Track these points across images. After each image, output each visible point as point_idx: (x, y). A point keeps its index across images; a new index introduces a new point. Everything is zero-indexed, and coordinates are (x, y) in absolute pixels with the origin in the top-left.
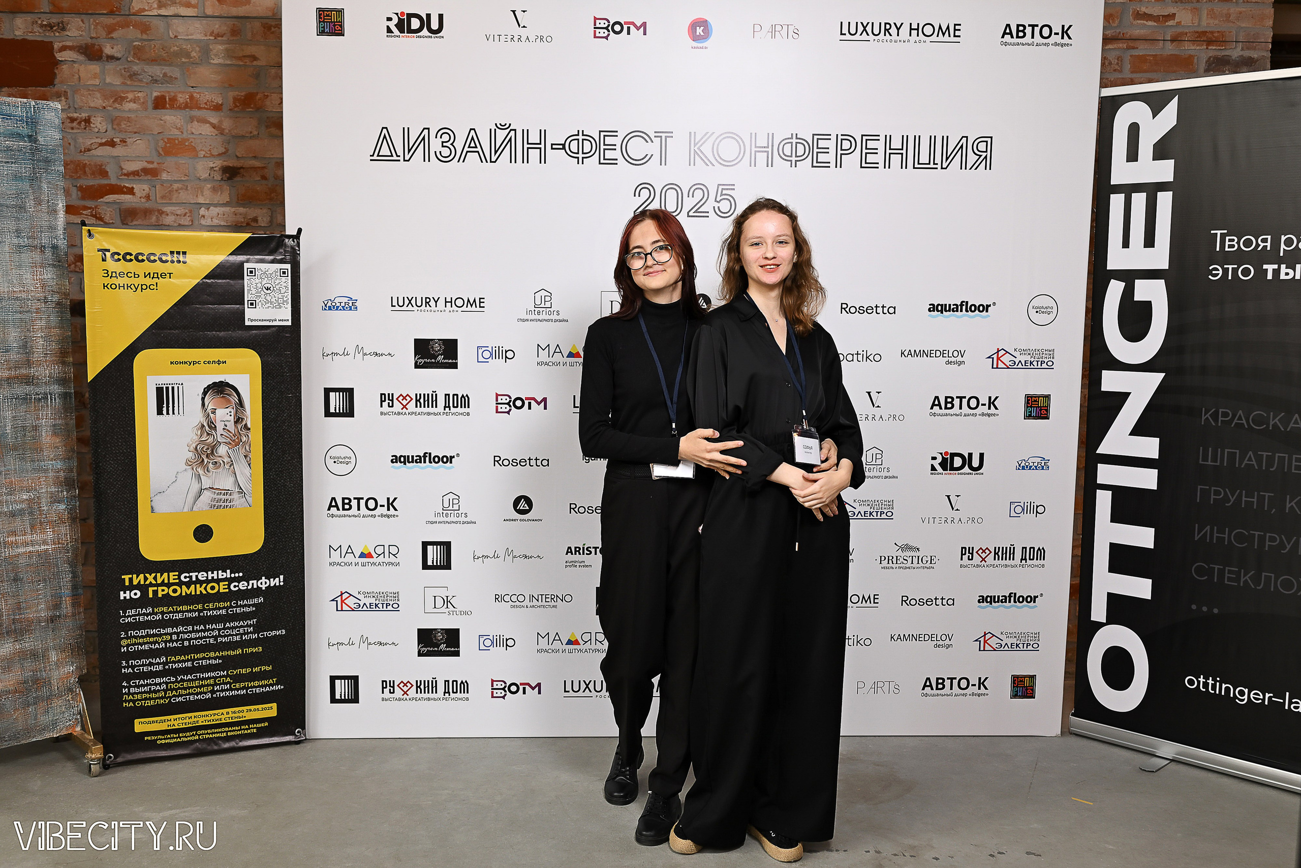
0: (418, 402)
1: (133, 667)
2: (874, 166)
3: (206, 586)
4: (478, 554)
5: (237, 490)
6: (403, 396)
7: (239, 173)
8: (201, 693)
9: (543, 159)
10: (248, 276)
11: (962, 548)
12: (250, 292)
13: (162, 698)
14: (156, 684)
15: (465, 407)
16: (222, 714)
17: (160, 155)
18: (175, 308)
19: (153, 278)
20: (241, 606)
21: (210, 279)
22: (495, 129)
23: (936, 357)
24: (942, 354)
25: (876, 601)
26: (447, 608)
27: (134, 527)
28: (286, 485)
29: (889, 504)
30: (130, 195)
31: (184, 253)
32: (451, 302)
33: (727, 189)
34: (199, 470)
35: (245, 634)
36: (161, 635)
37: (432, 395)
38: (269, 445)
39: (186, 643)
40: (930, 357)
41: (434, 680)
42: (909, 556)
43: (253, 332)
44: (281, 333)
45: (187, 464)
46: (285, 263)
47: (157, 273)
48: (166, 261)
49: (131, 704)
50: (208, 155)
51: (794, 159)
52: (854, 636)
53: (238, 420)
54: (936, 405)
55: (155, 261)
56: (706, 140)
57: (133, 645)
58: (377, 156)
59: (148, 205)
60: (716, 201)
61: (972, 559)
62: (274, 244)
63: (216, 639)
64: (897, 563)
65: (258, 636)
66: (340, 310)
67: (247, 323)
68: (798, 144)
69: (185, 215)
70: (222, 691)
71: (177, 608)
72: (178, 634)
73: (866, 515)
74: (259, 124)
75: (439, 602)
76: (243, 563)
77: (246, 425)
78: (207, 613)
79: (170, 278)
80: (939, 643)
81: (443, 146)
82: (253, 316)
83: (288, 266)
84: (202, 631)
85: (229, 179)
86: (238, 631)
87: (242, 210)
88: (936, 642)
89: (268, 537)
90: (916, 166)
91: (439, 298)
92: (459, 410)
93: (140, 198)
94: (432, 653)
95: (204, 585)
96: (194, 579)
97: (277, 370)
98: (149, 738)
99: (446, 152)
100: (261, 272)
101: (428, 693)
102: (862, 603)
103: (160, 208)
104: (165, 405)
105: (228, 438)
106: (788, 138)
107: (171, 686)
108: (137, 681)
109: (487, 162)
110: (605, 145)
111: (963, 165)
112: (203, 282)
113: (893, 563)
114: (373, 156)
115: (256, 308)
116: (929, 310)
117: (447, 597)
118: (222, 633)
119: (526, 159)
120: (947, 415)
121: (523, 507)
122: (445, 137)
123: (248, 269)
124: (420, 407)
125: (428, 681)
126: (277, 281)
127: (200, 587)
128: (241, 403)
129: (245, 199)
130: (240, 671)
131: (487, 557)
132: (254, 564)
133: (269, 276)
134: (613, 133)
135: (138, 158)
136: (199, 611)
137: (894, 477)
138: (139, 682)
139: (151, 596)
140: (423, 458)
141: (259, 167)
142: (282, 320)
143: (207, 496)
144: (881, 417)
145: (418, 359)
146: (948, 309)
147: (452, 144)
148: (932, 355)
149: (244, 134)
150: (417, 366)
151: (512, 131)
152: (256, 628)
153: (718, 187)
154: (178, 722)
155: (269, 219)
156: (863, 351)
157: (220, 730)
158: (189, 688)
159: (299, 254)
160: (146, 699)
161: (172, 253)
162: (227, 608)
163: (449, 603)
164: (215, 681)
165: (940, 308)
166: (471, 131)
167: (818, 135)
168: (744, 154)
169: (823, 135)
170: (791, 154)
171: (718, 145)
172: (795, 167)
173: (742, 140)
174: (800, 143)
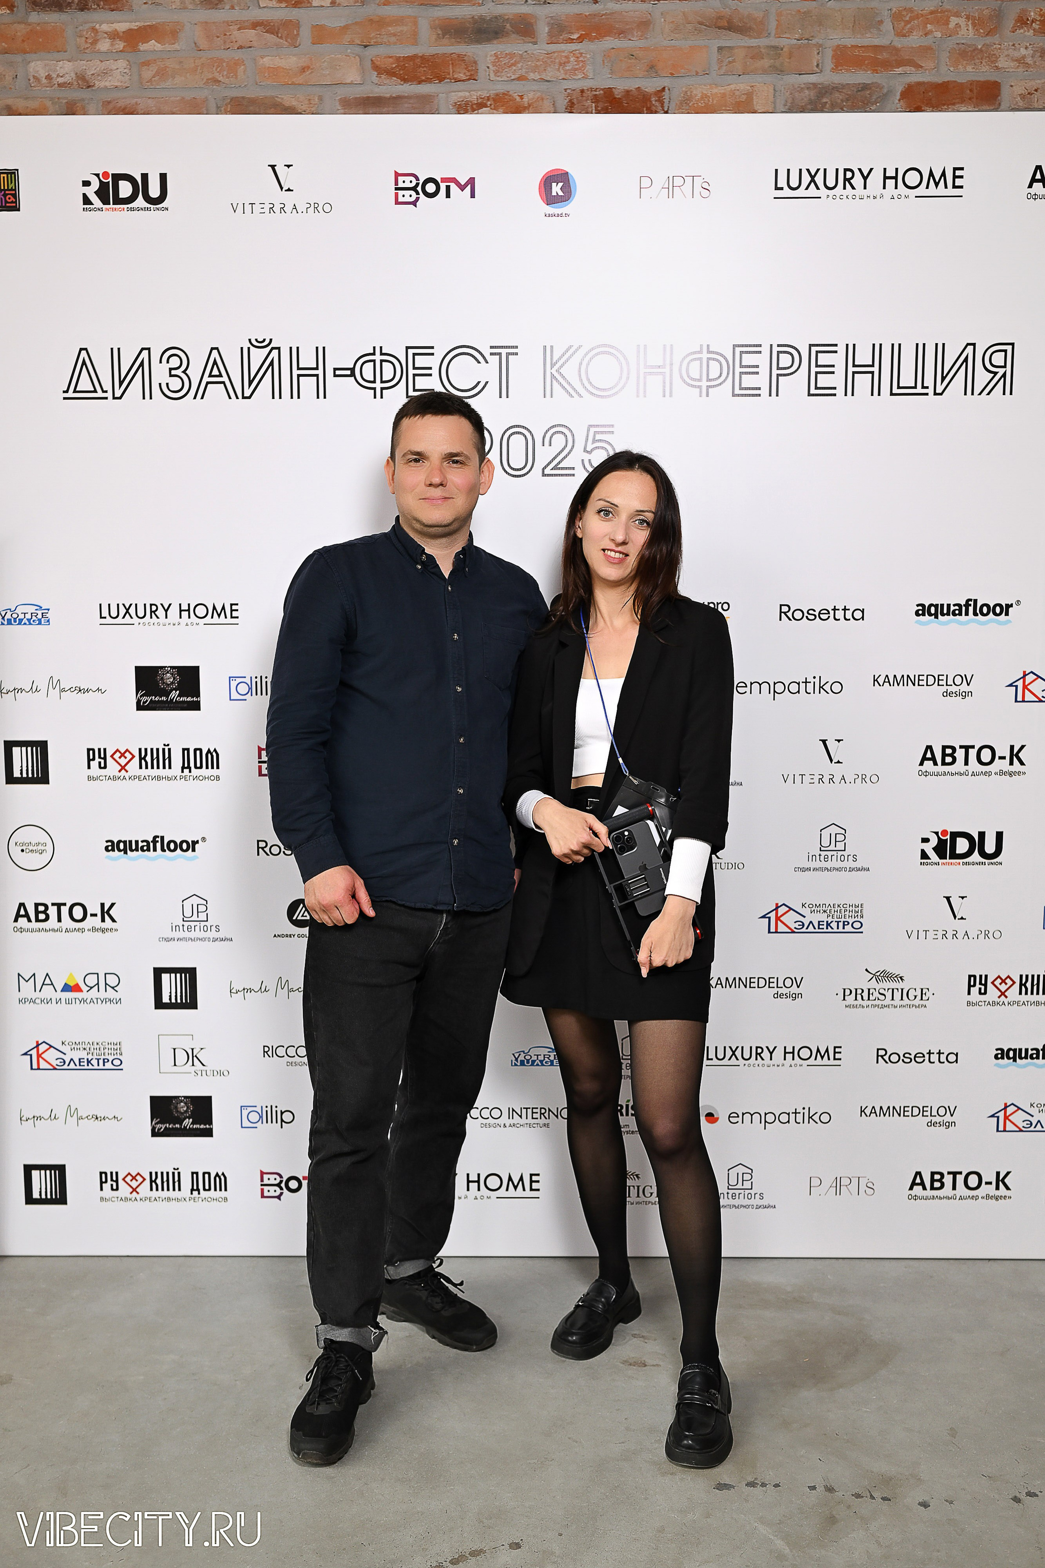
0: (143, 761)
2: (829, 392)
4: (237, 986)
6: (120, 752)
9: (321, 392)
22: (249, 348)
23: (927, 685)
24: (938, 680)
25: (837, 1056)
26: (193, 1065)
29: (857, 910)
32: (189, 610)
33: (602, 432)
40: (919, 685)
41: (176, 1172)
42: (888, 989)
51: (704, 384)
52: (804, 1108)
54: (929, 759)
56: (570, 357)
58: (73, 393)
60: (585, 451)
64: (869, 999)
68: (711, 362)
73: (821, 927)
75: (181, 1057)
80: (934, 1119)
81: (171, 376)
88: (929, 1119)
90: (895, 391)
91: (170, 605)
92: (204, 772)
94: (172, 1132)
99: (175, 384)
101: (168, 1190)
102: (816, 1059)
109: (237, 398)
110: (414, 368)
111: (969, 389)
113: (862, 999)
114: (67, 391)
116: (917, 614)
117: (193, 1049)
119: (296, 393)
120: (945, 774)
121: (303, 916)
122: (175, 362)
131: (251, 990)
134: (427, 350)
137: (863, 869)
140: (151, 845)
144: (843, 778)
145: (141, 696)
146: (945, 612)
147: (184, 372)
148: (921, 683)
151: (273, 350)
153: (588, 431)
163: (195, 1058)
165: (933, 610)
166: (213, 351)
167: (742, 346)
168: (628, 378)
169: (750, 346)
170: (701, 376)
171: (588, 364)
172: (707, 395)
173: (624, 357)
174: (714, 359)
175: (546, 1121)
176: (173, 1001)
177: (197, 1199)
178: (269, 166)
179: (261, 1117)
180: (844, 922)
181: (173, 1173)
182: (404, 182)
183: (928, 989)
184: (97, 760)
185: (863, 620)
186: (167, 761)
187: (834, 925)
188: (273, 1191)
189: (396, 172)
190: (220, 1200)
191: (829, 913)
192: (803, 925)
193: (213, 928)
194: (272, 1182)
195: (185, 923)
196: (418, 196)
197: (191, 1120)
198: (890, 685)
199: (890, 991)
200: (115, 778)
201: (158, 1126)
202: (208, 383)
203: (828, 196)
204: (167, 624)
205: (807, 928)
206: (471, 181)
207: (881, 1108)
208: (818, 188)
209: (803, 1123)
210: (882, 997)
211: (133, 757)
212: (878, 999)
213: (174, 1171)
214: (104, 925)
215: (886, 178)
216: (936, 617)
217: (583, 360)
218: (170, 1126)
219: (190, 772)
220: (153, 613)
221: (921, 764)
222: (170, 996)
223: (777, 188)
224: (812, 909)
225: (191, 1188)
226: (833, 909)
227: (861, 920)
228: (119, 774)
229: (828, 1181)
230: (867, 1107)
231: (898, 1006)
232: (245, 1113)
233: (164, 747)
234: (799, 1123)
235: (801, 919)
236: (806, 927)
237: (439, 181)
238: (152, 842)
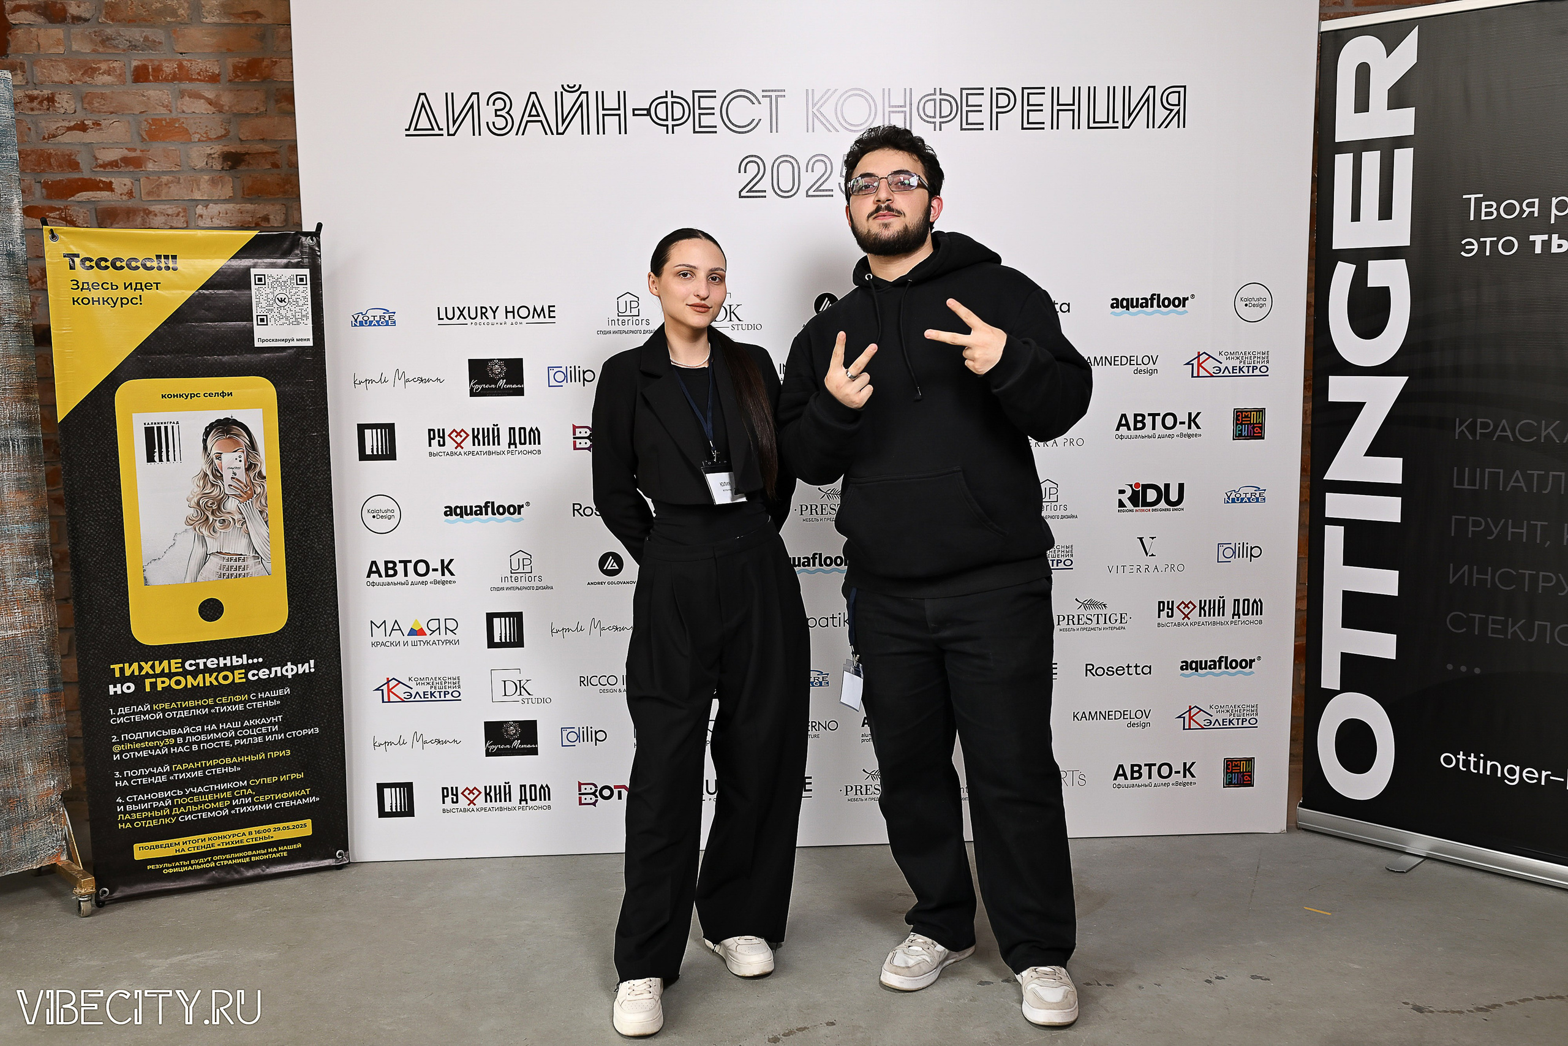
1: (129, 779)
2: (1039, 126)
3: (218, 675)
4: (556, 627)
5: (251, 555)
6: (456, 432)
7: (244, 161)
8: (215, 809)
9: (623, 129)
10: (256, 284)
11: (1160, 603)
12: (260, 305)
13: (167, 816)
14: (158, 800)
15: (535, 444)
16: (244, 834)
17: (143, 140)
18: (165, 327)
19: (135, 289)
20: (262, 699)
21: (207, 289)
22: (562, 93)
23: (1121, 365)
24: (1130, 360)
26: (521, 694)
27: (123, 604)
28: (314, 547)
30: (108, 191)
31: (174, 257)
32: (513, 312)
34: (203, 530)
35: (268, 734)
36: (162, 738)
38: (290, 497)
39: (195, 748)
40: (1114, 365)
41: (507, 785)
42: (1094, 615)
43: (265, 355)
44: (300, 356)
45: (187, 523)
46: (302, 267)
47: (141, 283)
48: (152, 268)
49: (129, 825)
50: (205, 139)
51: (938, 120)
53: (250, 467)
54: (1123, 425)
55: (137, 268)
56: (828, 99)
57: (128, 751)
58: (414, 130)
59: (130, 204)
61: (1172, 616)
62: (287, 243)
63: (232, 742)
65: (285, 736)
66: (375, 325)
67: (257, 344)
68: (942, 102)
69: (178, 215)
70: (242, 805)
71: (181, 704)
72: (184, 736)
74: (266, 98)
75: (511, 688)
76: (263, 646)
77: (260, 472)
78: (219, 709)
79: (157, 289)
81: (497, 115)
82: (264, 335)
83: (307, 272)
84: (214, 731)
85: (231, 168)
86: (259, 731)
87: (249, 207)
89: (293, 612)
90: (1092, 125)
91: (498, 307)
93: (121, 195)
95: (215, 674)
96: (201, 667)
97: (297, 403)
98: (153, 867)
99: (501, 122)
100: (272, 280)
103: (146, 207)
104: (157, 450)
105: (239, 489)
106: (930, 95)
107: (177, 801)
108: (135, 796)
109: (552, 134)
110: (700, 108)
111: (1150, 123)
112: (200, 294)
113: (1074, 624)
114: (408, 130)
115: (267, 325)
116: (1112, 306)
117: (520, 681)
118: (240, 733)
119: (602, 129)
121: (612, 566)
122: (500, 104)
123: (255, 275)
124: (479, 445)
125: (500, 787)
126: (294, 291)
127: (210, 677)
128: (253, 446)
129: (252, 193)
130: (264, 781)
132: (276, 646)
133: (283, 285)
134: (710, 94)
135: (116, 145)
136: (210, 707)
137: (1072, 517)
138: (137, 798)
139: (148, 689)
140: (484, 509)
141: (268, 153)
142: (301, 340)
143: (214, 563)
147: (508, 113)
149: (248, 111)
150: (473, 394)
151: (582, 95)
152: (282, 727)
154: (188, 846)
155: (283, 216)
157: (241, 855)
158: (201, 803)
159: (320, 256)
160: (147, 818)
161: (158, 257)
162: (245, 702)
164: (233, 794)
165: (1125, 303)
166: (532, 95)
167: (968, 89)
168: (875, 117)
169: (974, 89)
170: (935, 114)
171: (841, 105)
172: (940, 130)
173: (872, 98)
174: (945, 100)
175: (817, 733)
179: (578, 737)
180: (1057, 560)
184: (437, 438)
188: (590, 799)
200: (452, 454)
201: (492, 747)
214: (443, 578)
216: (1128, 309)
217: (838, 100)
221: (1118, 429)
228: (456, 451)
232: (565, 733)
238: (484, 507)
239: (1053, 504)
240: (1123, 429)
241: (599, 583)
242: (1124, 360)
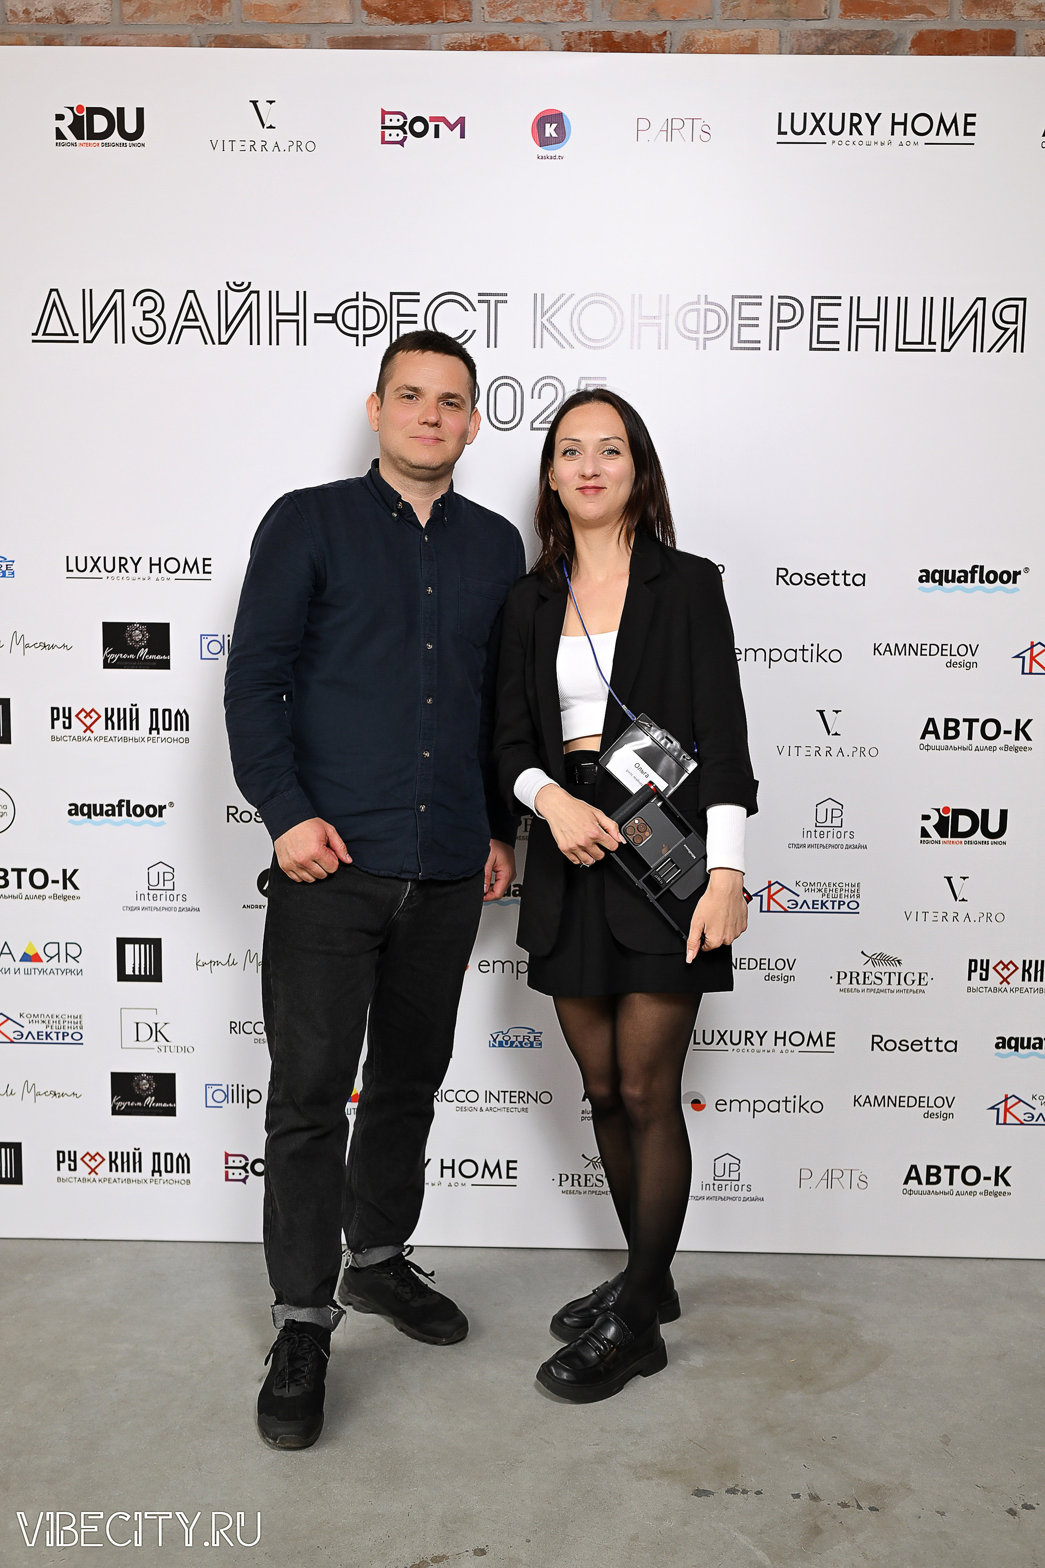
0: (109, 721)
2: (832, 346)
4: (203, 959)
9: (301, 339)
15: (182, 729)
22: (226, 292)
24: (941, 649)
25: (831, 1042)
26: (156, 1040)
32: (159, 565)
37: (131, 710)
40: (921, 655)
42: (885, 973)
51: (701, 336)
52: (795, 1097)
54: (931, 733)
56: (562, 306)
58: (42, 335)
64: (864, 983)
68: (708, 313)
73: (815, 906)
75: (144, 1032)
80: (931, 1111)
81: (145, 319)
90: (901, 346)
91: (140, 558)
92: (172, 733)
94: (134, 1110)
99: (149, 328)
101: (128, 1171)
109: (214, 343)
110: (399, 315)
111: (978, 346)
114: (36, 334)
116: (921, 580)
117: (156, 1024)
119: (275, 339)
120: (947, 748)
122: (149, 305)
124: (113, 728)
131: (218, 963)
134: (413, 296)
140: (117, 809)
144: (841, 751)
145: (108, 654)
146: (950, 578)
147: (159, 315)
150: (107, 665)
151: (252, 294)
156: (812, 645)
163: (158, 1033)
165: (937, 576)
166: (189, 294)
167: (742, 297)
168: (622, 329)
169: (750, 297)
170: (698, 327)
171: (580, 314)
172: (705, 348)
173: (619, 308)
174: (712, 311)
175: (525, 1106)
176: (137, 973)
177: (158, 1181)
178: (250, 101)
179: (227, 1096)
180: (839, 902)
181: (134, 1154)
182: (391, 120)
183: (927, 974)
185: (864, 585)
186: (134, 722)
187: (829, 904)
188: (238, 1174)
189: (382, 110)
190: (183, 1182)
191: (824, 893)
192: (797, 904)
193: (180, 898)
194: (237, 1164)
195: (150, 892)
196: (405, 135)
197: (153, 1098)
198: (891, 654)
199: (887, 975)
201: (119, 1104)
202: (183, 327)
203: (834, 142)
204: (137, 579)
205: (801, 908)
206: (461, 121)
207: (876, 1097)
208: (823, 133)
209: (794, 1112)
210: (879, 981)
211: (99, 717)
212: (874, 983)
213: (134, 1151)
215: (894, 123)
216: (941, 584)
217: (575, 309)
218: (132, 1104)
219: (158, 733)
220: (122, 567)
221: (923, 737)
222: (134, 968)
223: (780, 133)
224: (807, 888)
225: (152, 1169)
226: (828, 888)
227: (857, 900)
229: (819, 1173)
230: (861, 1096)
231: (895, 991)
232: (210, 1091)
233: (131, 707)
234: (790, 1112)
235: (794, 897)
236: (799, 906)
237: (428, 120)
238: (117, 806)
239: (836, 829)
240: (930, 738)
241: (257, 907)
242: (934, 650)
